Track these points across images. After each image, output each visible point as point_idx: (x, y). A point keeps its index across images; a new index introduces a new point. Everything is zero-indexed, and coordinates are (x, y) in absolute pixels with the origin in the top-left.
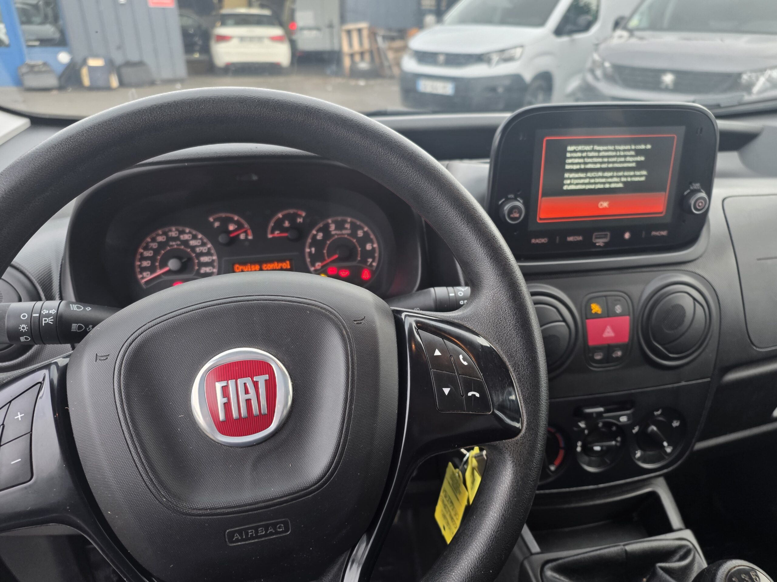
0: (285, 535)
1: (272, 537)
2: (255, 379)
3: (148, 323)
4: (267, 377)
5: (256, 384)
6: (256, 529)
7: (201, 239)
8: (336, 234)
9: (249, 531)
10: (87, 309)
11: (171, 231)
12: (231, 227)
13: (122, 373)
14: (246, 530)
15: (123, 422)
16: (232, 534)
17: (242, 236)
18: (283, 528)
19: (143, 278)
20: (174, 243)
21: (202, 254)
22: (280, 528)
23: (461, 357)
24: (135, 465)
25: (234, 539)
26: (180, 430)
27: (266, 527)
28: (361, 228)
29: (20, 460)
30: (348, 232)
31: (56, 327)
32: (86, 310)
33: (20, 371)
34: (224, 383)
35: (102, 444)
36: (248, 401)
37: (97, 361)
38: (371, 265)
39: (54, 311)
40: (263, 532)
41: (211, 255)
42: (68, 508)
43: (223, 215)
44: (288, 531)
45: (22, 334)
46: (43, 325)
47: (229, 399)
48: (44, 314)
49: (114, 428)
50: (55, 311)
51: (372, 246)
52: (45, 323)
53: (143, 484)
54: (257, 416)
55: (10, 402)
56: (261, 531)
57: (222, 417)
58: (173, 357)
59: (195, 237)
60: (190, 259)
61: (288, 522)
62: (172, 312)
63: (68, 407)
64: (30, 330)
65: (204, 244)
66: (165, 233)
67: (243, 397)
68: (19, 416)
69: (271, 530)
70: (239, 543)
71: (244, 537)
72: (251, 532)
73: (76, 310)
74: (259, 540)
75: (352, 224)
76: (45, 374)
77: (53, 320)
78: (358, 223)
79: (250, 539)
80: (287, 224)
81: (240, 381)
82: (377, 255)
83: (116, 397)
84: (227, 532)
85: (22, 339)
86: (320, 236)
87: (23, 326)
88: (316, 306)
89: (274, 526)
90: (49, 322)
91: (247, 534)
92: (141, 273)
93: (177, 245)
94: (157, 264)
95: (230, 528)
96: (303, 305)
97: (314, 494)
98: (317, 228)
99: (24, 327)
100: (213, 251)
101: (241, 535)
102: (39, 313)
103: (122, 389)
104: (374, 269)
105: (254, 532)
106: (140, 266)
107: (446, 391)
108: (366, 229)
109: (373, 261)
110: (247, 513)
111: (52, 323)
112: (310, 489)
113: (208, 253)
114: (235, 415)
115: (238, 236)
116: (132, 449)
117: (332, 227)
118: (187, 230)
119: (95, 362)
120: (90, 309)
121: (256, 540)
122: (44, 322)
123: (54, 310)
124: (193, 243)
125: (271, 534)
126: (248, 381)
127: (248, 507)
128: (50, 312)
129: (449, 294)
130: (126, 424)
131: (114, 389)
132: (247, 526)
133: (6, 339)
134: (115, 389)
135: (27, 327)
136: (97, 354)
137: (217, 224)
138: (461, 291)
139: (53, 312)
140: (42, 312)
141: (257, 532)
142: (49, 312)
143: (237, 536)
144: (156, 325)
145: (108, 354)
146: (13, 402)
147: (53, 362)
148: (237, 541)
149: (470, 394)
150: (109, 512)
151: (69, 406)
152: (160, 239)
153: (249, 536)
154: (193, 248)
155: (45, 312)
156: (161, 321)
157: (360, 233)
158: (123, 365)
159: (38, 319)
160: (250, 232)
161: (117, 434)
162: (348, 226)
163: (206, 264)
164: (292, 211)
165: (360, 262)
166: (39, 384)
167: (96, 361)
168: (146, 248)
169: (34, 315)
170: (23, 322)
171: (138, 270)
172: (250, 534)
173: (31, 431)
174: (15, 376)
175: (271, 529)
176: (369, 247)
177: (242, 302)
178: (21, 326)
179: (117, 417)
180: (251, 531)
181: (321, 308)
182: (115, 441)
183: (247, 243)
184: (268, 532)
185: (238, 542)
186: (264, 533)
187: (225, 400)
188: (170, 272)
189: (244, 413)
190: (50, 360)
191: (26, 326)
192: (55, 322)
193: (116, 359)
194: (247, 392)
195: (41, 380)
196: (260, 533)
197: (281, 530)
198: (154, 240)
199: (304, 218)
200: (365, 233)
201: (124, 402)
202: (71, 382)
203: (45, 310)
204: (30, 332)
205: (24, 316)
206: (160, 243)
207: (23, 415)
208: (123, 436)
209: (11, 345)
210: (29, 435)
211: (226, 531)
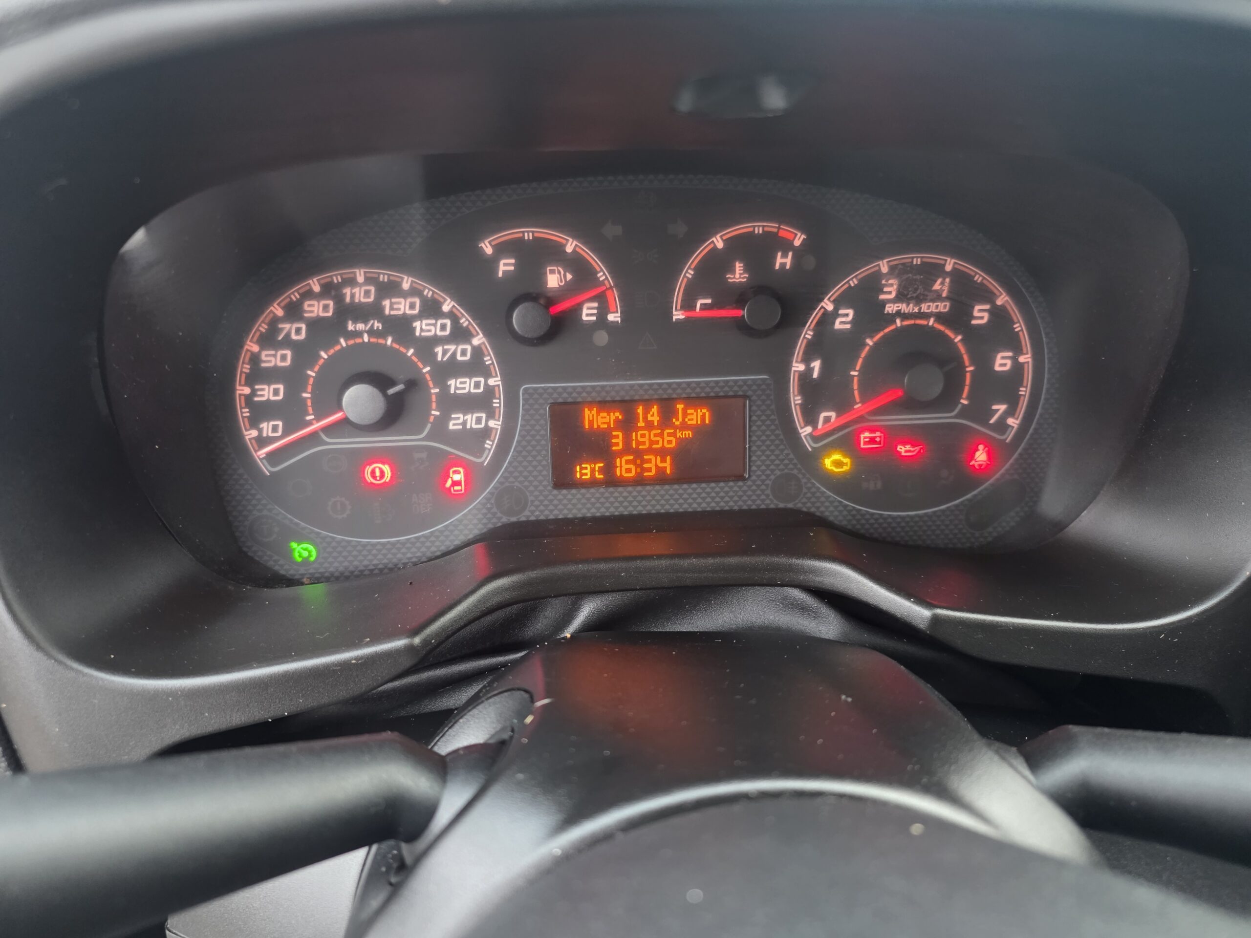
7: (452, 315)
8: (899, 314)
11: (351, 282)
12: (554, 280)
17: (588, 313)
19: (262, 441)
20: (360, 326)
21: (453, 368)
28: (987, 296)
30: (943, 307)
38: (1002, 426)
41: (487, 373)
43: (528, 233)
51: (1014, 359)
59: (431, 309)
60: (414, 384)
65: (460, 334)
66: (329, 290)
75: (960, 279)
78: (980, 276)
80: (739, 274)
82: (1025, 391)
86: (844, 321)
92: (254, 422)
93: (371, 332)
94: (308, 396)
98: (836, 291)
100: (489, 359)
104: (1009, 437)
106: (249, 399)
108: (1003, 299)
109: (1010, 412)
113: (476, 367)
115: (578, 308)
117: (890, 289)
118: (406, 284)
124: (424, 328)
137: (506, 266)
152: (316, 309)
154: (427, 345)
157: (981, 315)
160: (615, 296)
162: (942, 286)
163: (468, 403)
164: (758, 228)
165: (965, 413)
168: (269, 340)
171: (243, 413)
176: (1002, 362)
183: (601, 338)
188: (347, 426)
198: (294, 312)
199: (799, 254)
200: (999, 315)
206: (315, 325)
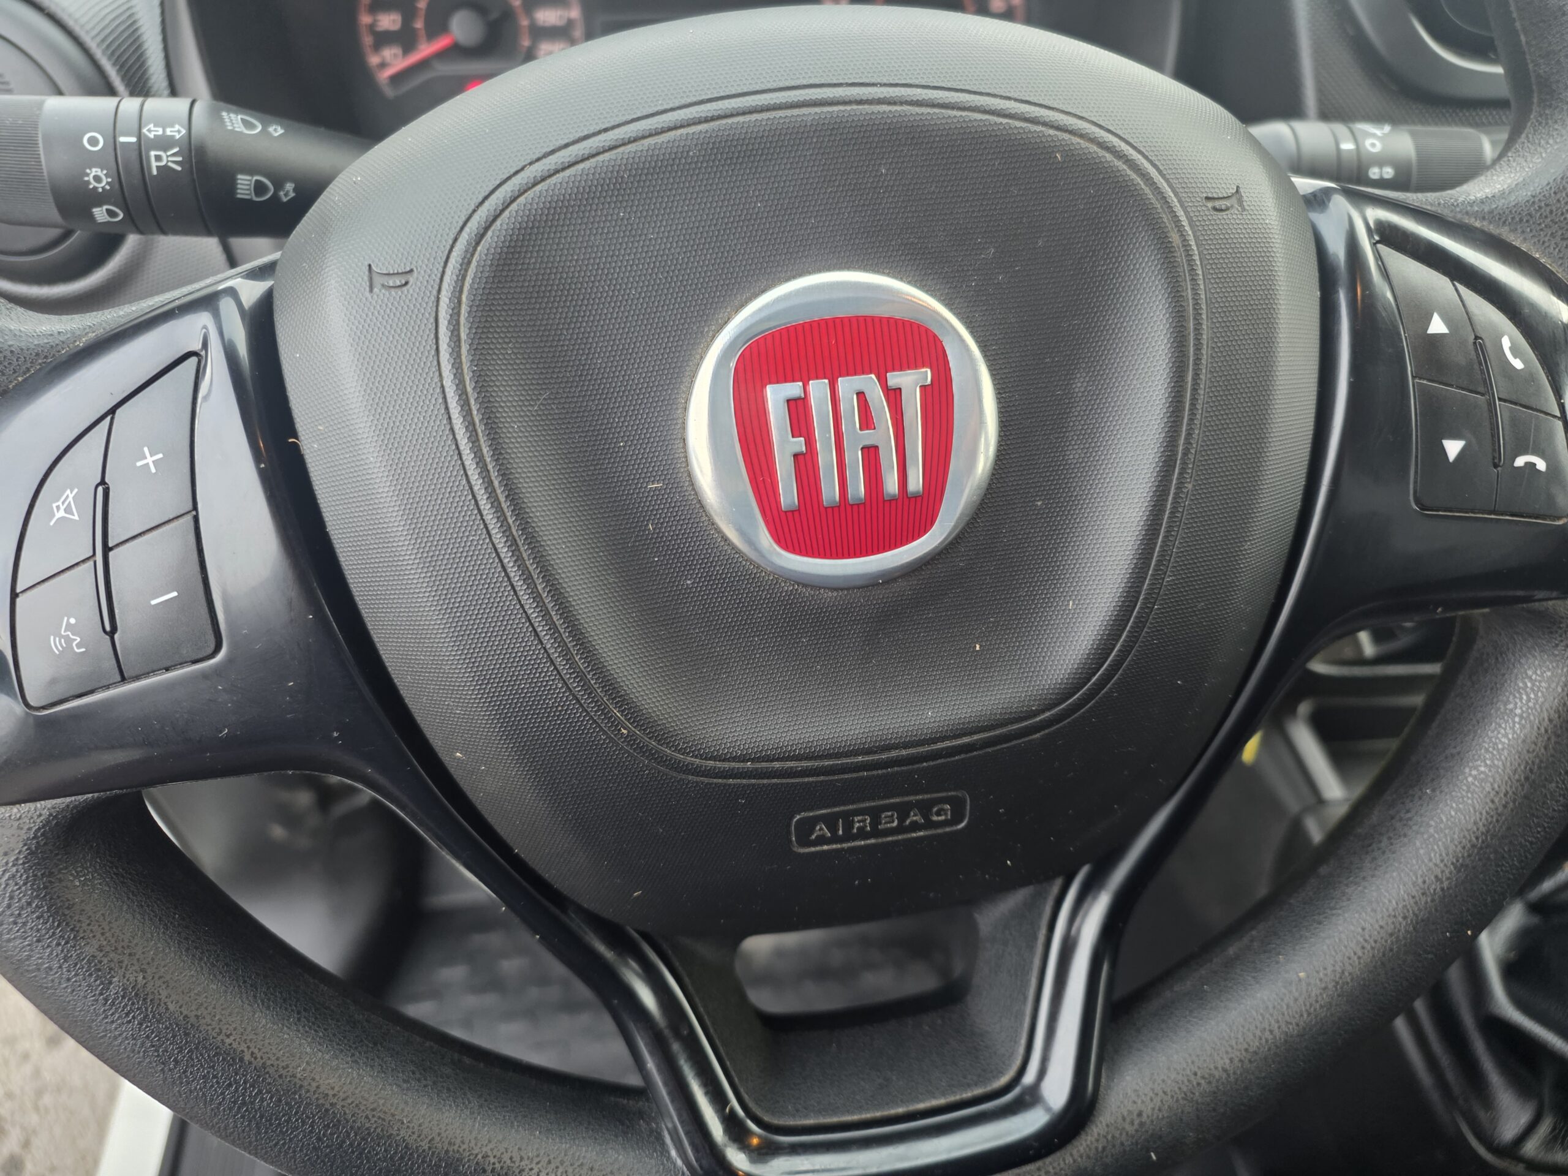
0: (951, 833)
1: (914, 835)
2: (895, 379)
3: (531, 164)
4: (926, 375)
5: (894, 396)
6: (875, 814)
9: (856, 819)
10: (271, 129)
13: (463, 336)
14: (848, 817)
15: (485, 497)
16: (807, 827)
18: (949, 813)
19: (383, 65)
21: (540, 1)
22: (938, 814)
23: (1506, 343)
24: (530, 629)
25: (813, 837)
26: (654, 529)
27: (903, 811)
29: (175, 594)
31: (194, 180)
32: (269, 134)
33: (121, 313)
34: (794, 389)
35: (424, 563)
36: (871, 453)
37: (376, 290)
39: (179, 132)
40: (893, 822)
41: (565, 3)
42: (335, 734)
44: (961, 821)
45: (99, 199)
46: (155, 172)
47: (810, 442)
48: (151, 136)
49: (457, 515)
50: (184, 132)
52: (158, 167)
53: (560, 685)
54: (893, 500)
55: (112, 411)
56: (888, 819)
57: (788, 495)
58: (619, 291)
60: (508, 15)
61: (965, 801)
62: (606, 130)
63: (297, 437)
64: (117, 186)
67: (856, 438)
68: (150, 460)
69: (915, 818)
70: (825, 847)
71: (841, 832)
72: (859, 822)
73: (241, 133)
74: (880, 840)
76: (205, 327)
77: (180, 159)
79: (855, 838)
81: (847, 386)
83: (452, 416)
84: (795, 820)
85: (100, 214)
87: (95, 171)
88: (1082, 136)
89: (925, 808)
90: (170, 164)
91: (848, 826)
92: (376, 49)
94: (419, 24)
95: (805, 811)
96: (1043, 129)
97: (1047, 731)
99: (98, 178)
101: (833, 828)
102: (136, 133)
103: (469, 389)
105: (868, 821)
106: (371, 28)
107: (1453, 448)
110: (855, 775)
111: (179, 168)
112: (1038, 719)
114: (830, 492)
116: (520, 583)
119: (367, 294)
120: (280, 131)
121: (872, 841)
122: (154, 164)
123: (177, 127)
125: (915, 826)
126: (869, 383)
127: (860, 758)
128: (169, 132)
129: (1337, 144)
130: (492, 507)
131: (442, 387)
132: (851, 807)
133: (54, 215)
134: (447, 390)
135: (107, 176)
136: (370, 266)
138: (1374, 135)
139: (177, 131)
140: (145, 131)
141: (875, 822)
142: (164, 131)
143: (821, 829)
144: (557, 172)
145: (408, 269)
146: (119, 412)
147: (221, 287)
148: (822, 840)
149: (1520, 462)
150: (458, 754)
151: (300, 434)
153: (855, 831)
155: (152, 131)
156: (572, 159)
158: (464, 309)
159: (137, 153)
161: (467, 534)
163: (553, 33)
166: (193, 360)
167: (371, 290)
169: (122, 139)
170: (94, 160)
171: (367, 40)
172: (857, 825)
173: (195, 507)
174: (108, 328)
175: (915, 815)
177: (841, 108)
178: (88, 171)
179: (464, 482)
180: (860, 818)
181: (1103, 145)
182: (465, 554)
184: (908, 822)
185: (822, 844)
186: (895, 824)
187: (799, 444)
188: (457, 51)
189: (858, 489)
190: (208, 281)
191: (105, 172)
192: (187, 166)
193: (436, 287)
194: (867, 421)
195: (197, 346)
196: (886, 823)
197: (942, 818)
201: (480, 434)
202: (296, 358)
203: (151, 126)
204: (119, 195)
205: (94, 142)
207: (160, 456)
208: (487, 540)
209: (67, 234)
210: (189, 518)
211: (793, 817)
